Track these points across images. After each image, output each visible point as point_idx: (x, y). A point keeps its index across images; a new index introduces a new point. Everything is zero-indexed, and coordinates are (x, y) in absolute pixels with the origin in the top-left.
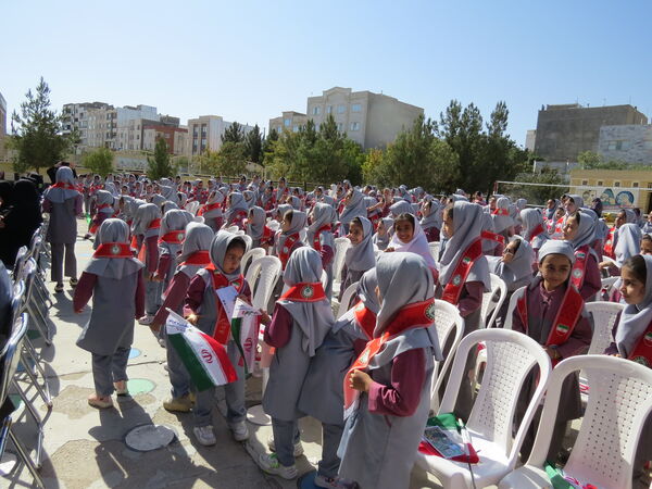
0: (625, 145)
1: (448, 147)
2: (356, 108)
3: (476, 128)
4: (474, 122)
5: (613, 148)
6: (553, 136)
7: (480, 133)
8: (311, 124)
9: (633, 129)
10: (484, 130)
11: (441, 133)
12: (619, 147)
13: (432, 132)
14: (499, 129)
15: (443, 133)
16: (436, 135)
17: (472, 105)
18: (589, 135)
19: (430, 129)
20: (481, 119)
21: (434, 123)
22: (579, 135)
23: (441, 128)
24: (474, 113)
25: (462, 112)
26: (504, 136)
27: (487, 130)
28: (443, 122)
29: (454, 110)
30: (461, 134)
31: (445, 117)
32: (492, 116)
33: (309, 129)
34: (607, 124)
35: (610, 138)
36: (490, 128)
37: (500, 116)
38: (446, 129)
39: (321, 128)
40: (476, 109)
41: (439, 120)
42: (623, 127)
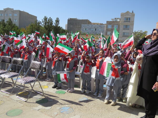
0: (87, 29)
1: (45, 28)
2: (15, 15)
3: (51, 24)
4: (51, 22)
5: (84, 30)
6: (71, 26)
7: (53, 25)
8: (3, 21)
9: (88, 25)
10: (54, 24)
11: (42, 24)
12: (86, 30)
13: (40, 24)
14: (57, 24)
15: (43, 25)
16: (41, 25)
17: (50, 18)
18: (79, 26)
19: (39, 23)
20: (53, 21)
21: (41, 22)
22: (77, 26)
23: (42, 23)
24: (51, 20)
25: (48, 19)
26: (59, 26)
27: (54, 25)
28: (43, 22)
29: (46, 19)
30: (48, 25)
31: (43, 20)
32: (56, 21)
33: (3, 22)
34: (83, 24)
35: (84, 27)
36: (55, 24)
37: (57, 21)
38: (44, 24)
39: (7, 22)
40: (51, 19)
41: (42, 21)
42: (86, 25)
